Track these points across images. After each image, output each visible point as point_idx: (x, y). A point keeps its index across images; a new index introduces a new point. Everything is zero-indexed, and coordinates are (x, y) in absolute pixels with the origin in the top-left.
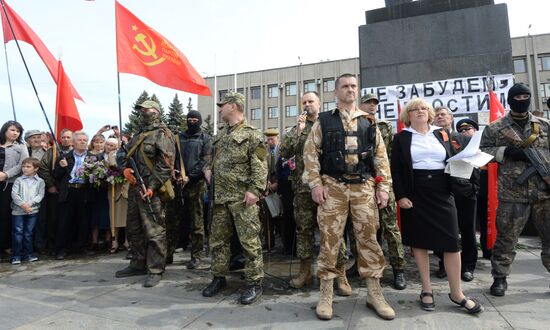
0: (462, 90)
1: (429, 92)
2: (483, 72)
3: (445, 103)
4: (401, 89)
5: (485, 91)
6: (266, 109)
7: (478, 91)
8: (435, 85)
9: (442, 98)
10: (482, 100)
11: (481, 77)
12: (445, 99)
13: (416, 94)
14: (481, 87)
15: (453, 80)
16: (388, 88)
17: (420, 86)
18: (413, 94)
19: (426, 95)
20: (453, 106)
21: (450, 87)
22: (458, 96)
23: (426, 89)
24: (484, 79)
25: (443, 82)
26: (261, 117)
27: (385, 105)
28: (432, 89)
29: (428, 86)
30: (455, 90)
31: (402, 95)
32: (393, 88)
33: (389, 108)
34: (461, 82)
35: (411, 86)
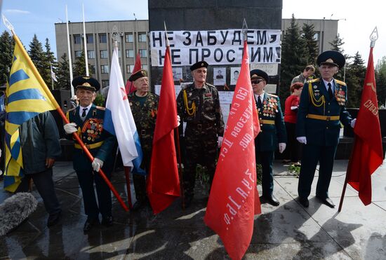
0: (240, 41)
1: (212, 41)
2: (258, 26)
3: (225, 53)
4: (187, 35)
5: (258, 44)
6: (98, 51)
7: (252, 43)
8: (217, 34)
9: (222, 47)
10: (255, 52)
11: (256, 30)
12: (225, 49)
13: (201, 41)
14: (255, 39)
15: (233, 31)
16: (175, 32)
17: (204, 33)
18: (198, 41)
19: (209, 44)
20: (231, 56)
21: (230, 37)
22: (236, 47)
23: (209, 37)
24: (259, 32)
25: (224, 31)
26: (94, 57)
27: (173, 51)
28: (214, 38)
29: (211, 35)
30: (234, 40)
31: (187, 42)
32: (180, 33)
33: (176, 53)
34: (239, 32)
35: (196, 33)
